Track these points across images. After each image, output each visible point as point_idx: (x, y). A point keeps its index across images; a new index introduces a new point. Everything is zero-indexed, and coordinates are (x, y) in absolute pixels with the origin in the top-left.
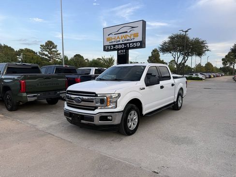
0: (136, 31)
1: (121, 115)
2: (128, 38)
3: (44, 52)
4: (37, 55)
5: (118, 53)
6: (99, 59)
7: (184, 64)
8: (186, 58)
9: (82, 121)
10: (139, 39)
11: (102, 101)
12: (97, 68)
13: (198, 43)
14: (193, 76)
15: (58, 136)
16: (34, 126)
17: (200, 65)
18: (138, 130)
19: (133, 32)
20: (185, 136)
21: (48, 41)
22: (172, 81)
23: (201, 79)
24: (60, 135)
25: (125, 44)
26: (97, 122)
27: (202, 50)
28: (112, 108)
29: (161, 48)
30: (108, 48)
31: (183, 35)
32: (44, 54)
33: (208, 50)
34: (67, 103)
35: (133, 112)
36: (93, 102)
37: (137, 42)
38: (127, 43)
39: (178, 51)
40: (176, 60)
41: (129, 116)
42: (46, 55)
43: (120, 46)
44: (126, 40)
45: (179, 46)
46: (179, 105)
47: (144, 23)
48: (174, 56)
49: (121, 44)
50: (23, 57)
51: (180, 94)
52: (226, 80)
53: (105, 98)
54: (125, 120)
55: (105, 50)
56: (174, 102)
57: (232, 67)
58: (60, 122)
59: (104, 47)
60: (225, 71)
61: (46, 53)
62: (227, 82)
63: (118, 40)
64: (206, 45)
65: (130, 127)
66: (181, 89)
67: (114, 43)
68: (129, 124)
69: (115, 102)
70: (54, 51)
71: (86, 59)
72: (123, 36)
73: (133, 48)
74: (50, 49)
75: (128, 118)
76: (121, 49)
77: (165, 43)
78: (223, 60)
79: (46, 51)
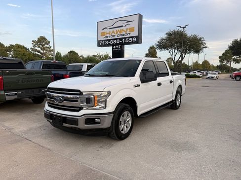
0: (132, 25)
1: (111, 117)
2: (124, 33)
3: (36, 48)
4: (29, 51)
5: (113, 48)
6: (95, 56)
7: (181, 61)
8: (184, 56)
9: (65, 125)
10: (136, 33)
11: (88, 101)
12: (89, 64)
13: (196, 40)
14: (190, 74)
15: (36, 142)
16: (10, 129)
17: (197, 62)
18: (131, 133)
19: (128, 27)
20: (186, 140)
21: (41, 37)
22: (170, 77)
23: (199, 77)
24: (38, 140)
25: (121, 39)
26: (82, 125)
27: (200, 47)
28: (100, 108)
29: (158, 45)
30: (102, 43)
31: (181, 31)
32: (36, 50)
33: (206, 47)
34: (48, 103)
35: (126, 113)
36: (77, 101)
37: (133, 37)
38: (123, 38)
39: (176, 48)
40: (173, 58)
41: (122, 117)
42: (39, 52)
43: (115, 41)
44: (121, 35)
45: (176, 43)
46: (178, 104)
47: (140, 17)
48: (171, 53)
49: (116, 39)
50: (14, 53)
51: (179, 92)
52: (223, 78)
53: (92, 96)
54: (116, 122)
55: (99, 45)
56: (172, 101)
57: (229, 65)
58: (42, 124)
59: (98, 42)
60: (222, 69)
61: (39, 49)
62: (224, 79)
63: (113, 34)
64: (204, 42)
65: (122, 130)
66: (180, 86)
67: (109, 38)
68: (122, 127)
69: (104, 101)
70: (47, 47)
71: (81, 56)
72: (119, 30)
73: (129, 43)
74: (43, 45)
75: (121, 120)
76: (117, 44)
77: (162, 39)
78: (220, 57)
79: (39, 47)
